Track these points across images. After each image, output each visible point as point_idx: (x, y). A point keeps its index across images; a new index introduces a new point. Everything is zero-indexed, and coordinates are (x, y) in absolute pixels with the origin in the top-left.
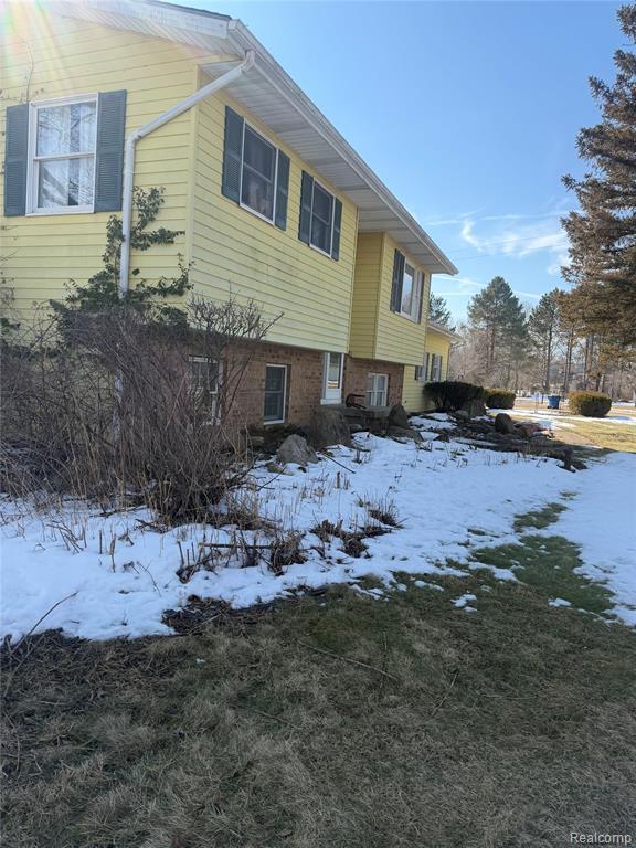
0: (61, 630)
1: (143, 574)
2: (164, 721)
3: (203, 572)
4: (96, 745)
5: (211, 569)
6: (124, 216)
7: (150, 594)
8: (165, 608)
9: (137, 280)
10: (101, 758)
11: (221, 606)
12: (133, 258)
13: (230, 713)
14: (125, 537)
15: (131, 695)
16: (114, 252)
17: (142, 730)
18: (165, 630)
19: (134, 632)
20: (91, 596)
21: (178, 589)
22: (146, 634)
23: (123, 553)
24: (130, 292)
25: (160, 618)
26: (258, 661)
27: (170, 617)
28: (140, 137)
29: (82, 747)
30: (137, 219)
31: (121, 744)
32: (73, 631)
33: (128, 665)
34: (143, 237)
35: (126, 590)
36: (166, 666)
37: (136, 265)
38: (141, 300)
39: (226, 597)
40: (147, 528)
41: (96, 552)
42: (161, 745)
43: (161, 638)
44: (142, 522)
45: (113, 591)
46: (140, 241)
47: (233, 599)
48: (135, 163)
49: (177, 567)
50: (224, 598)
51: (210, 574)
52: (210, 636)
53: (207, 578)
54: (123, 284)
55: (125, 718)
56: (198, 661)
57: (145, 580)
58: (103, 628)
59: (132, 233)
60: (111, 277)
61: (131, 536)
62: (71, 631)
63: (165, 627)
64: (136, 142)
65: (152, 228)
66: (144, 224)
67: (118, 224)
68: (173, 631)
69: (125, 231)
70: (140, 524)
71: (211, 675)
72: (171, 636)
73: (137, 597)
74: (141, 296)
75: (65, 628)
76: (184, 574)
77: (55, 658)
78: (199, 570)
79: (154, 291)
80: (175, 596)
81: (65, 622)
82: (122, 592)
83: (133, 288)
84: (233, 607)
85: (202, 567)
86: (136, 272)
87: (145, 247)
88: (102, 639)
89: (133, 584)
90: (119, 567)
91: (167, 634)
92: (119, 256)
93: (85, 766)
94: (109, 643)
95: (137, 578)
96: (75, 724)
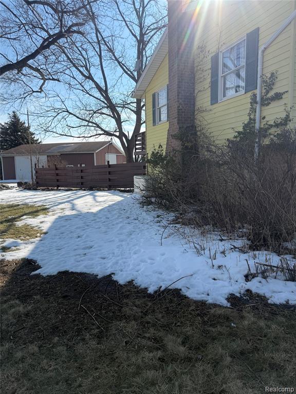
0: (181, 290)
1: (226, 272)
2: (197, 349)
3: (259, 278)
4: (163, 347)
5: (265, 278)
6: (258, 92)
7: (226, 283)
8: (231, 292)
9: (264, 122)
10: (159, 354)
11: (262, 299)
12: (262, 111)
13: (229, 359)
14: (223, 253)
15: (188, 330)
16: (253, 110)
17: (182, 349)
18: (225, 303)
19: (210, 300)
20: (198, 277)
21: (242, 284)
22: (215, 302)
23: (220, 260)
24: (260, 128)
25: (227, 297)
26: (265, 336)
27: (232, 298)
28: (265, 48)
29: (157, 345)
30: (264, 91)
31: (172, 351)
32: (185, 291)
33: (198, 315)
34: (267, 99)
35: (216, 279)
36: (215, 322)
37: (263, 115)
38: (266, 132)
39: (267, 295)
40: (237, 249)
41: (208, 257)
42: (189, 360)
43: (220, 306)
44: (234, 246)
45: (209, 277)
46: (265, 102)
47: (271, 297)
48: (263, 63)
49: (246, 272)
50: (266, 295)
51: (263, 281)
52: (245, 314)
53: (260, 282)
54: (257, 126)
55: (179, 340)
56: (232, 324)
57: (226, 276)
58: (198, 294)
59: (262, 99)
60: (252, 123)
61: (227, 252)
62: (185, 292)
63: (226, 301)
64: (263, 51)
65: (271, 94)
66: (267, 92)
67: (255, 95)
68: (229, 305)
69: (258, 99)
70: (232, 247)
71: (233, 335)
72: (226, 307)
73: (219, 283)
74: (266, 130)
75: (183, 289)
76: (248, 277)
77: (171, 301)
78: (257, 276)
79: (271, 126)
80: (238, 287)
81: (183, 287)
82: (214, 279)
83: (262, 126)
84: (269, 301)
85: (260, 275)
86: (264, 118)
87: (268, 104)
88: (195, 299)
89: (220, 276)
90: (216, 266)
91: (225, 305)
92: (255, 112)
93: (151, 354)
94: (196, 302)
95: (222, 274)
96: (161, 334)
